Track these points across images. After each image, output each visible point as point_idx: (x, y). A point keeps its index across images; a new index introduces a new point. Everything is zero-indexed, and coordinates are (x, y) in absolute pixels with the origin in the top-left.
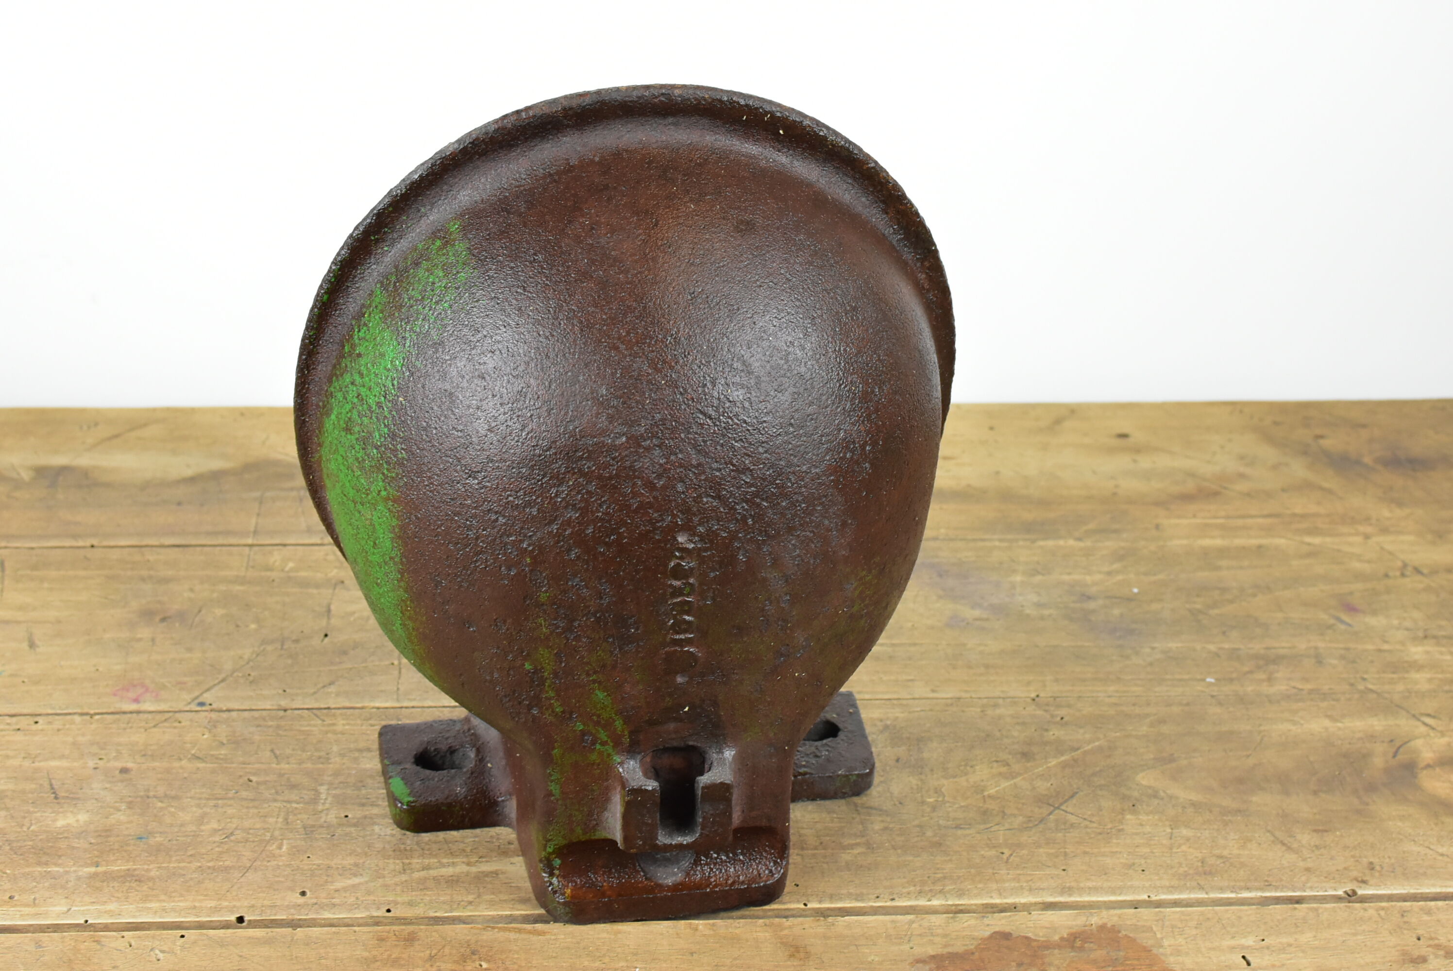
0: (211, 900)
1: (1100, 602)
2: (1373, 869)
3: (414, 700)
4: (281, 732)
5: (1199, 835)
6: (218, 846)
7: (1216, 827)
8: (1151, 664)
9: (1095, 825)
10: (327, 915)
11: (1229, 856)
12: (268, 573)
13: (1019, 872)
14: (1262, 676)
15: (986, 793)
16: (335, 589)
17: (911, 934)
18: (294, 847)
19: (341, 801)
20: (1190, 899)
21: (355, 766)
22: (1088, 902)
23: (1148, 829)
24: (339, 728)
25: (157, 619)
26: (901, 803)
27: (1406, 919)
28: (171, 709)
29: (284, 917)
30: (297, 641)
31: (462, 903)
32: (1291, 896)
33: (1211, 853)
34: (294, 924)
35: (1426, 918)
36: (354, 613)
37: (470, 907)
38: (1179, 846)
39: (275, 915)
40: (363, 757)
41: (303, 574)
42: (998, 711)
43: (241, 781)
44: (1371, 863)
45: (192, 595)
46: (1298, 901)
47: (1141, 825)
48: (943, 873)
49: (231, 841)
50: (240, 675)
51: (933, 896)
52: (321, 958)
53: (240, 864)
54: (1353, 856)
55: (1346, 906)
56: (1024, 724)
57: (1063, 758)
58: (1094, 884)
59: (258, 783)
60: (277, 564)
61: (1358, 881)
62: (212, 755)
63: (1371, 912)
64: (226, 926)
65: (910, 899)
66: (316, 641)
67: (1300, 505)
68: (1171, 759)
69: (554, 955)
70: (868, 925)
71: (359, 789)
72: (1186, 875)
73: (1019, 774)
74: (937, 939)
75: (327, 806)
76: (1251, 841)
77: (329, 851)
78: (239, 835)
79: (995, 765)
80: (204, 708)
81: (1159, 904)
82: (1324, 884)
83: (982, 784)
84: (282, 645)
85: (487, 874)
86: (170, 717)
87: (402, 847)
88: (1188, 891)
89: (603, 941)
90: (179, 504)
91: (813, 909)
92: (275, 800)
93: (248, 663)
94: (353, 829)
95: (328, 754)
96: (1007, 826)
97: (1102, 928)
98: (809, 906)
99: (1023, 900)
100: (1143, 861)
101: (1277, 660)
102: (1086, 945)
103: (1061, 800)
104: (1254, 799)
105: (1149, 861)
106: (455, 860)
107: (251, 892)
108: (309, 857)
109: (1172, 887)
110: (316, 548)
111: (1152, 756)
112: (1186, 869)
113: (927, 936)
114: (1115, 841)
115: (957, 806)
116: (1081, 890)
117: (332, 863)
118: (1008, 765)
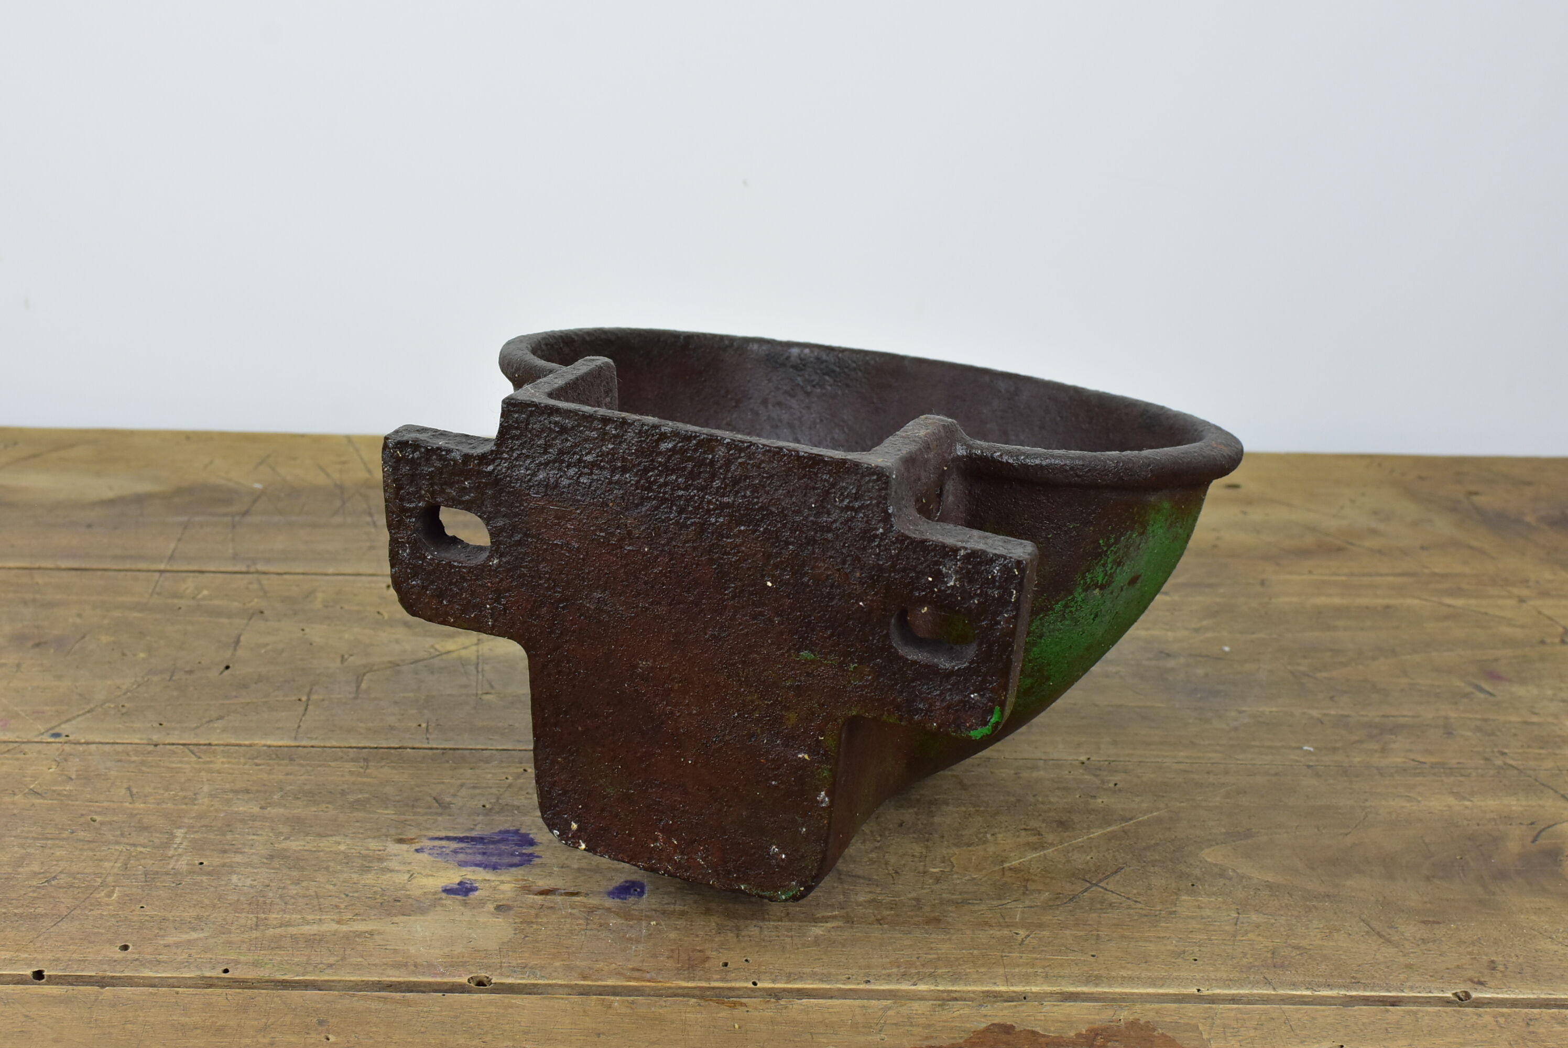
0: (7, 951)
1: (1182, 660)
2: (1494, 969)
3: (316, 738)
4: (144, 768)
5: (1273, 921)
6: (33, 891)
7: (1295, 913)
8: (1236, 729)
9: (1139, 906)
10: (147, 973)
11: (1308, 947)
12: (176, 601)
13: (1035, 956)
14: (1374, 746)
15: (1006, 865)
16: (250, 619)
17: (885, 1023)
18: (127, 895)
19: (198, 847)
20: (1252, 995)
21: (226, 808)
22: (1120, 994)
23: (1208, 912)
24: (217, 766)
25: (31, 643)
26: (896, 872)
27: (1531, 1029)
28: (17, 740)
29: (93, 974)
30: (191, 672)
31: (321, 966)
32: (1384, 996)
33: (1286, 943)
34: (102, 982)
35: (1558, 1028)
36: (267, 645)
37: (330, 971)
38: (1246, 933)
39: (82, 970)
40: (238, 799)
41: (217, 602)
42: (1035, 774)
43: (82, 820)
44: (1493, 962)
45: (78, 621)
46: (1395, 1002)
47: (1200, 907)
48: (937, 954)
49: (52, 886)
50: (112, 706)
51: (920, 980)
52: (127, 1022)
53: (54, 912)
54: (1470, 953)
55: (1454, 1010)
56: (1066, 789)
57: (1109, 829)
58: (1130, 973)
59: (102, 823)
60: (188, 591)
61: (1473, 982)
62: (54, 791)
63: (1487, 1019)
64: (20, 980)
65: (889, 982)
66: (214, 674)
67: (1440, 564)
68: (1248, 834)
69: (423, 1029)
70: (831, 1010)
71: (224, 834)
72: (1250, 967)
73: (1052, 844)
74: (915, 1030)
75: (180, 851)
76: (1338, 931)
77: (169, 901)
78: (63, 880)
79: (1023, 833)
80: (58, 740)
81: (1213, 1000)
82: (1429, 984)
83: (1004, 854)
84: (172, 676)
85: (359, 934)
86: (14, 748)
87: (261, 899)
88: (1250, 986)
89: (488, 1015)
90: (89, 526)
91: (764, 989)
92: (118, 843)
93: (125, 694)
94: (204, 878)
95: (195, 794)
96: (1027, 903)
97: (1133, 1024)
98: (759, 985)
99: (1035, 989)
100: (1196, 949)
101: (1396, 729)
102: (1109, 1044)
103: (1101, 876)
104: (1349, 883)
105: (1203, 949)
106: (323, 917)
107: (59, 944)
108: (142, 907)
109: (1231, 980)
110: (239, 576)
111: (1223, 830)
112: (1251, 960)
113: (904, 1026)
114: (1163, 924)
115: (967, 878)
116: (1111, 980)
117: (170, 916)
118: (1039, 834)
